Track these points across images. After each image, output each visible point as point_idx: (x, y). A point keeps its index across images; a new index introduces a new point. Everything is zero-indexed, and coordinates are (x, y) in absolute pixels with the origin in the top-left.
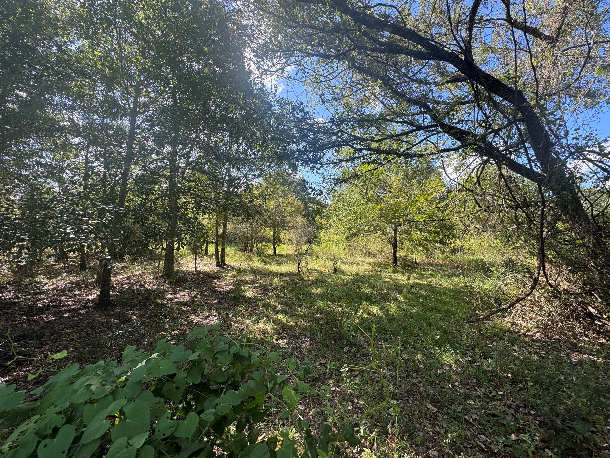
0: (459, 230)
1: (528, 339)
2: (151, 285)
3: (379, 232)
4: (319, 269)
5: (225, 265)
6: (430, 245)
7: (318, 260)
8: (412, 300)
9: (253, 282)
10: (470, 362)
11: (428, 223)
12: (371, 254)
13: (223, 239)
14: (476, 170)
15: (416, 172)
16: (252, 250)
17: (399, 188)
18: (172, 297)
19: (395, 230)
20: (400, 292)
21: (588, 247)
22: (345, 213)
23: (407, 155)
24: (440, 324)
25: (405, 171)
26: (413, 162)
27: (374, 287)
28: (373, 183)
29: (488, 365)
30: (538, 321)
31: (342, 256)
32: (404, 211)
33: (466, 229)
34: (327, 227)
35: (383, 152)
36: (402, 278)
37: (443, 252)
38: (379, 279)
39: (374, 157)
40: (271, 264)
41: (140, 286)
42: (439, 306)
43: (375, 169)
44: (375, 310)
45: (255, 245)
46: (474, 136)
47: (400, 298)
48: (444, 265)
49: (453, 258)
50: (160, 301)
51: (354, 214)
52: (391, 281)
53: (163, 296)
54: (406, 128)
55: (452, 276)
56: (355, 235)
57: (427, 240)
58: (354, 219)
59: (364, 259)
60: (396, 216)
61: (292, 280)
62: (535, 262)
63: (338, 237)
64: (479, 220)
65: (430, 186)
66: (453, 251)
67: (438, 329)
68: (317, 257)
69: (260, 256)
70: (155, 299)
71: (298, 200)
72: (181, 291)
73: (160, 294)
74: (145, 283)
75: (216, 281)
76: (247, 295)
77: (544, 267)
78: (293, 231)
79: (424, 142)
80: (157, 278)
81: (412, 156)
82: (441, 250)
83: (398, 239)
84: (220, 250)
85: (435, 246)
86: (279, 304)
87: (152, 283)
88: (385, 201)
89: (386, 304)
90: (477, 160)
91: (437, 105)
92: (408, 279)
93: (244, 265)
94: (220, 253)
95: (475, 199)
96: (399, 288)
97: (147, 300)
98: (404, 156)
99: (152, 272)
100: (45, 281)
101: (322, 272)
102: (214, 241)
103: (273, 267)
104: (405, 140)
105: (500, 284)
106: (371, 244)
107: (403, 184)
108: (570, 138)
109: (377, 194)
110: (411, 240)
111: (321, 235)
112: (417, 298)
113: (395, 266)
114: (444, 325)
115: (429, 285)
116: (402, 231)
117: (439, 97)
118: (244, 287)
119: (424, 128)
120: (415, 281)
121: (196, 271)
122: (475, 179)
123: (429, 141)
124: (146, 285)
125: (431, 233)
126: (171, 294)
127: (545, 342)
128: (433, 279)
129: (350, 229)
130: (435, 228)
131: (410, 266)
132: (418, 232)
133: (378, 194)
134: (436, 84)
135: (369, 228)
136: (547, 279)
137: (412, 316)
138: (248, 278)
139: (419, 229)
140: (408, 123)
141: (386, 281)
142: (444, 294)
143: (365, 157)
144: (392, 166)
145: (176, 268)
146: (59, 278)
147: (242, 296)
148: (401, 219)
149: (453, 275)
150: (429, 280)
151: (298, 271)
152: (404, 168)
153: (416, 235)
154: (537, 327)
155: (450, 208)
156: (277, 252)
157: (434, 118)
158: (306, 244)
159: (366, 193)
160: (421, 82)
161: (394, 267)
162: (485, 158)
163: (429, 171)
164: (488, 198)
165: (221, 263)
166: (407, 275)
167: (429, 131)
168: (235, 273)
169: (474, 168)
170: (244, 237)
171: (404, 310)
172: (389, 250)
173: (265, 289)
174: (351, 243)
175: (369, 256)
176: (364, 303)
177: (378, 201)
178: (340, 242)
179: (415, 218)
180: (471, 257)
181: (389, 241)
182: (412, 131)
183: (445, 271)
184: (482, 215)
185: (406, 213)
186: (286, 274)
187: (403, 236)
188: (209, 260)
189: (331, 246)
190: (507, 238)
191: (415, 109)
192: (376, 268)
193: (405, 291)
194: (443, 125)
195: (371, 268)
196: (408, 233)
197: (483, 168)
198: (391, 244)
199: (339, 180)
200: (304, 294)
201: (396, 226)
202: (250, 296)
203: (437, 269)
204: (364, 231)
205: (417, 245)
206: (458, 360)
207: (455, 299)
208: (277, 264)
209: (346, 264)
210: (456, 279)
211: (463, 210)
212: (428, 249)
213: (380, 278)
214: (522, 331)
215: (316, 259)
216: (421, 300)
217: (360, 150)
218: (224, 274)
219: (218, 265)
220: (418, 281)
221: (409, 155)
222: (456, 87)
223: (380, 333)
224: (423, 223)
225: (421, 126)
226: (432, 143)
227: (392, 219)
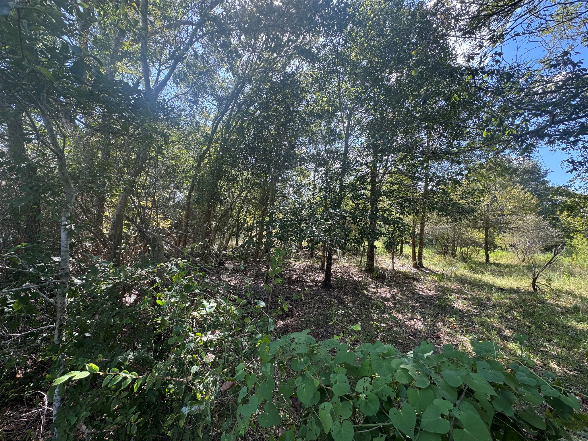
2: (357, 277)
4: (576, 292)
5: (423, 267)
9: (460, 292)
13: (421, 239)
16: (453, 254)
18: (375, 290)
40: (483, 273)
41: (349, 276)
45: (458, 248)
50: (366, 292)
53: (367, 288)
61: (523, 300)
69: (466, 262)
70: (361, 290)
71: (525, 193)
72: (382, 286)
73: (366, 286)
74: (353, 274)
75: (415, 283)
76: (456, 306)
78: (517, 234)
80: (360, 271)
84: (417, 251)
86: (506, 327)
87: (358, 275)
93: (447, 271)
94: (417, 254)
97: (356, 289)
99: (356, 266)
100: (294, 263)
101: (583, 298)
102: (411, 242)
103: (487, 278)
118: (451, 295)
121: (394, 269)
124: (353, 276)
126: (374, 288)
138: (454, 286)
145: (376, 265)
146: (300, 262)
147: (449, 306)
151: (532, 289)
156: (491, 260)
165: (418, 265)
168: (435, 278)
170: (443, 239)
173: (481, 304)
186: (511, 291)
188: (405, 260)
200: (550, 324)
202: (460, 308)
208: (493, 274)
215: (568, 277)
218: (422, 277)
219: (415, 266)
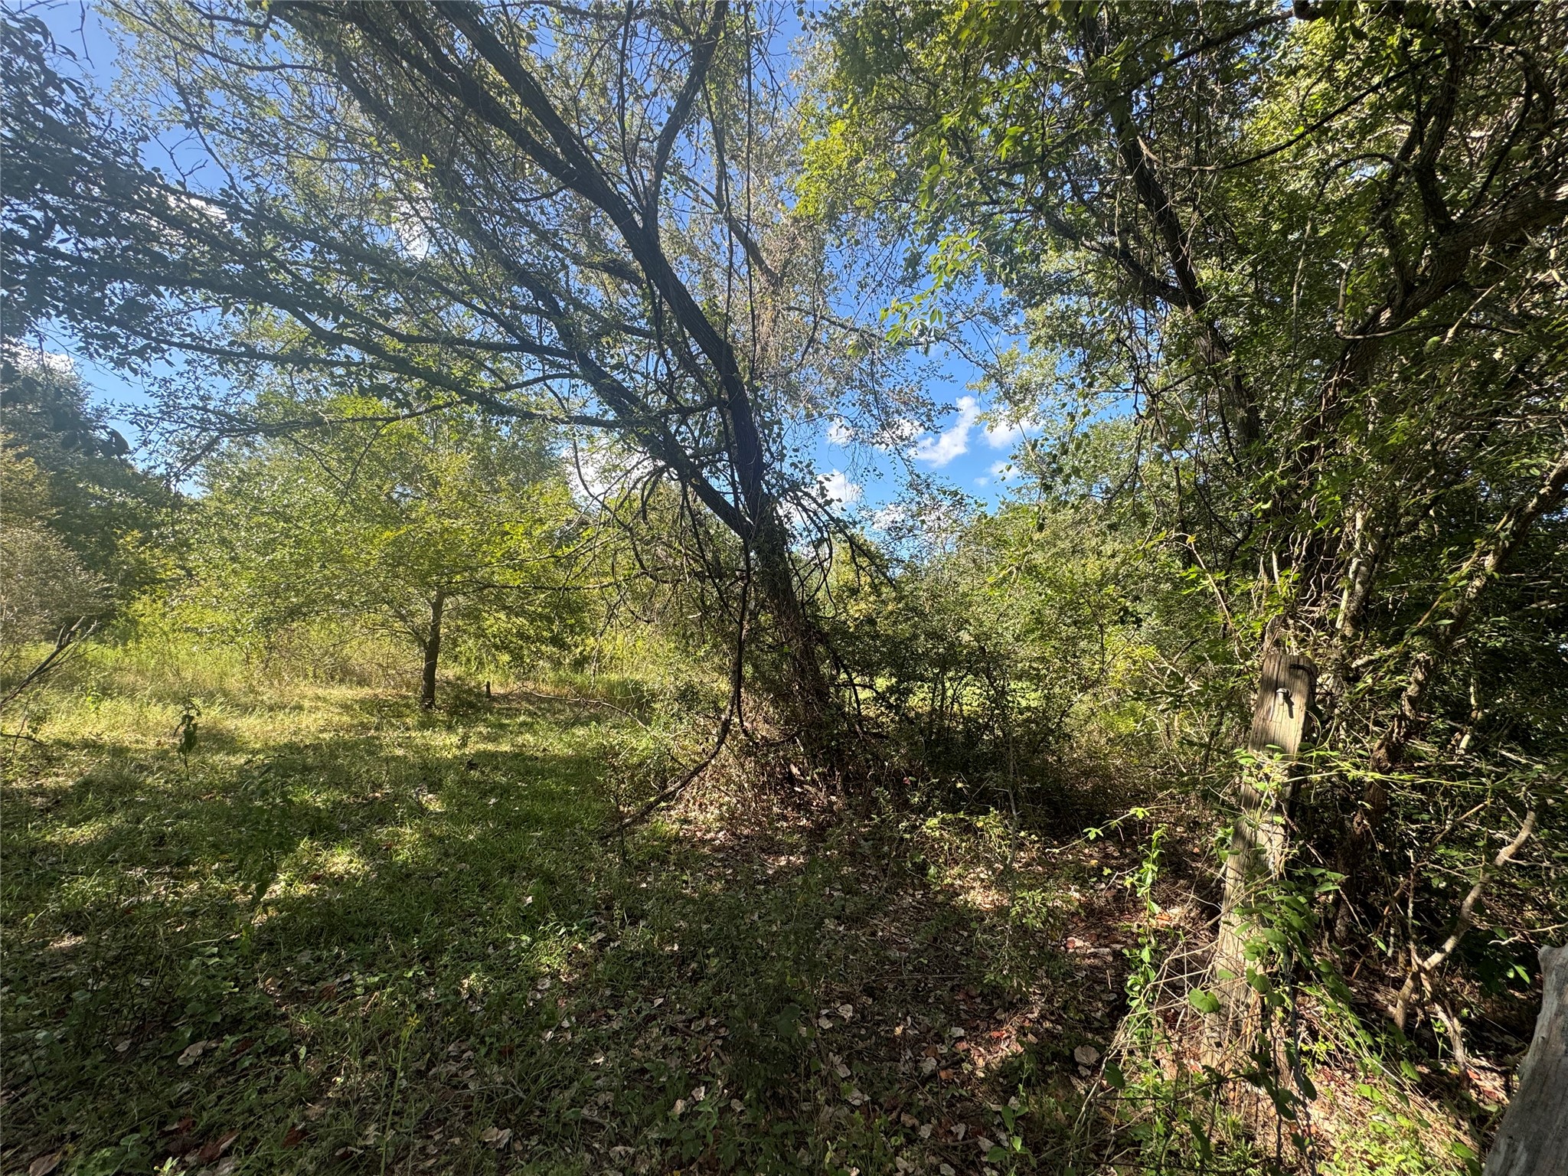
0: (595, 616)
1: (706, 850)
3: (385, 607)
4: (106, 739)
6: (529, 648)
7: (107, 705)
8: (466, 803)
10: (602, 944)
11: (527, 594)
12: (353, 673)
14: (639, 485)
15: (509, 459)
17: (460, 492)
19: (437, 607)
20: (435, 787)
21: (794, 658)
22: (259, 538)
23: (489, 405)
24: (538, 861)
25: (480, 450)
26: (505, 429)
27: (349, 782)
28: (381, 462)
29: (636, 937)
30: (721, 805)
31: (234, 683)
32: (468, 556)
33: (611, 616)
34: (177, 580)
35: (415, 373)
36: (445, 743)
37: (557, 664)
38: (371, 753)
39: (386, 378)
42: (538, 807)
43: (390, 420)
44: (342, 861)
46: (645, 408)
47: (435, 805)
48: (558, 699)
49: (579, 678)
51: (298, 543)
52: (410, 755)
54: (494, 333)
55: (573, 725)
56: (294, 613)
57: (521, 635)
58: (297, 563)
59: (320, 692)
60: (442, 566)
62: (724, 685)
63: (222, 618)
64: (637, 597)
65: (541, 502)
66: (579, 664)
67: (530, 877)
68: (106, 691)
77: (739, 696)
79: (537, 387)
81: (504, 411)
82: (552, 661)
83: (443, 631)
85: (539, 650)
88: (414, 521)
89: (382, 833)
90: (645, 463)
91: (576, 310)
92: (464, 744)
95: (635, 549)
96: (430, 774)
98: (481, 403)
101: (118, 751)
104: (488, 364)
105: (667, 738)
106: (354, 643)
107: (473, 481)
108: (788, 461)
109: (388, 495)
110: (480, 634)
111: (138, 606)
112: (485, 794)
113: (430, 706)
114: (547, 861)
115: (516, 756)
116: (456, 608)
117: (580, 291)
119: (540, 351)
120: (481, 746)
122: (638, 504)
123: (549, 388)
125: (533, 618)
127: (732, 848)
128: (528, 736)
129: (275, 593)
130: (544, 607)
131: (471, 705)
132: (502, 616)
133: (395, 496)
134: (577, 259)
135: (351, 594)
136: (741, 721)
137: (465, 852)
139: (505, 608)
140: (501, 323)
141: (396, 758)
142: (553, 772)
143: (353, 369)
144: (445, 427)
148: (458, 578)
149: (577, 721)
150: (520, 740)
152: (480, 440)
153: (496, 622)
154: (721, 818)
155: (583, 561)
157: (565, 334)
158: (50, 637)
159: (351, 485)
160: (544, 236)
161: (424, 711)
162: (661, 463)
163: (541, 465)
164: (660, 551)
166: (460, 730)
167: (552, 364)
169: (638, 480)
171: (441, 840)
172: (413, 661)
174: (279, 637)
175: (341, 681)
176: (304, 844)
177: (392, 516)
178: (226, 636)
179: (496, 577)
180: (614, 677)
181: (417, 636)
182: (509, 348)
183: (560, 711)
184: (644, 584)
185: (473, 563)
187: (460, 623)
189: (183, 649)
190: (685, 639)
191: (522, 294)
192: (366, 718)
193: (450, 779)
194: (585, 362)
195: (346, 719)
196: (473, 615)
197: (655, 483)
198: (421, 642)
199: (243, 421)
201: (441, 596)
203: (540, 709)
204: (334, 602)
205: (497, 648)
206: (575, 950)
207: (576, 784)
209: (246, 710)
210: (580, 731)
211: (608, 569)
212: (522, 658)
213: (372, 747)
214: (699, 834)
215: (98, 700)
216: (493, 800)
217: (335, 340)
220: (491, 747)
221: (497, 405)
222: (618, 286)
223: (351, 940)
224: (515, 592)
225: (533, 343)
226: (555, 395)
227: (429, 574)
